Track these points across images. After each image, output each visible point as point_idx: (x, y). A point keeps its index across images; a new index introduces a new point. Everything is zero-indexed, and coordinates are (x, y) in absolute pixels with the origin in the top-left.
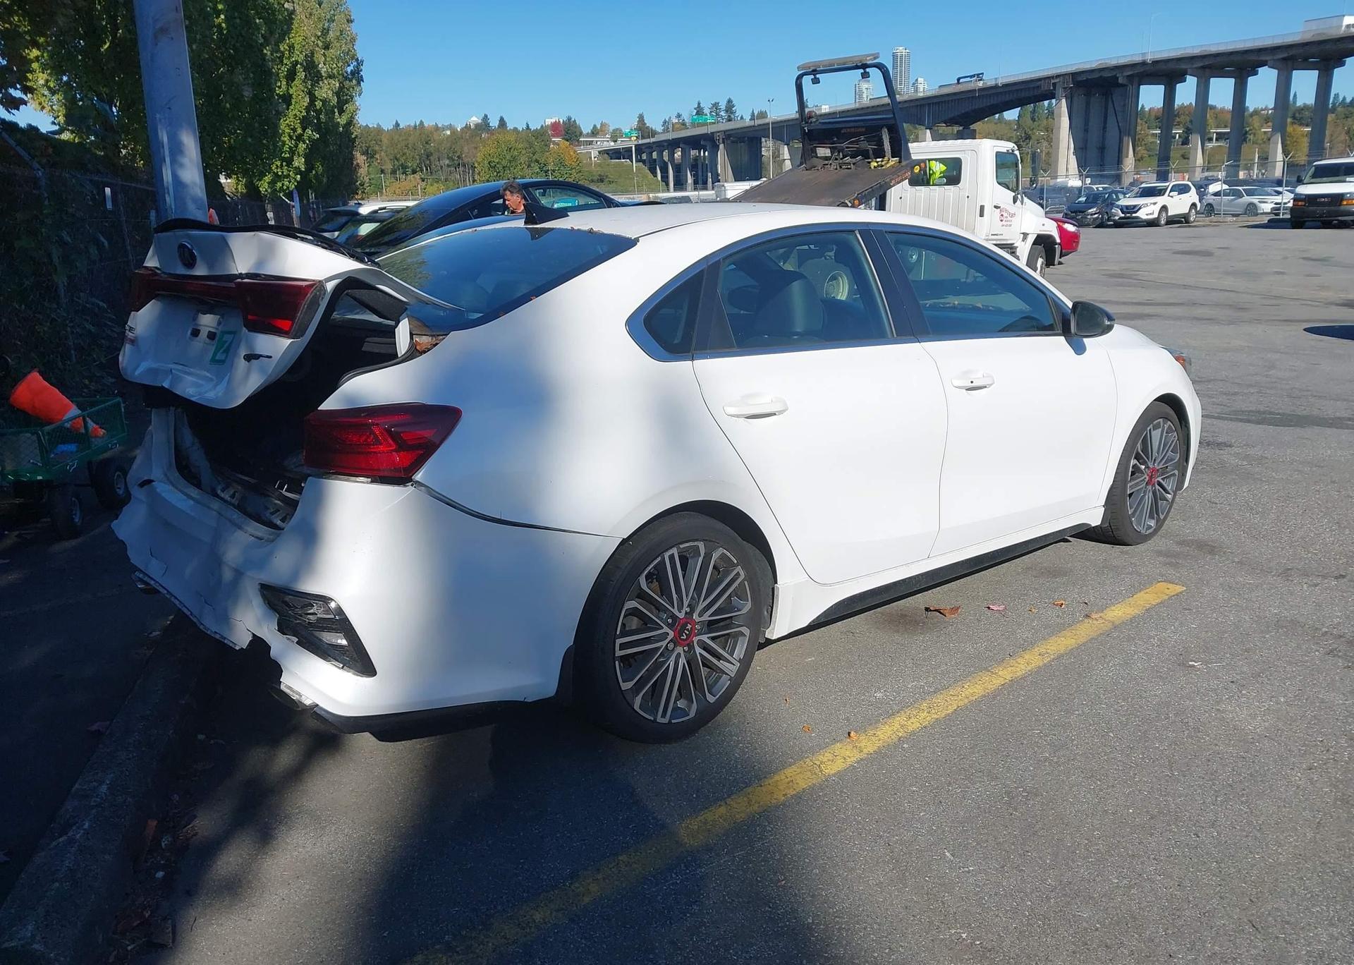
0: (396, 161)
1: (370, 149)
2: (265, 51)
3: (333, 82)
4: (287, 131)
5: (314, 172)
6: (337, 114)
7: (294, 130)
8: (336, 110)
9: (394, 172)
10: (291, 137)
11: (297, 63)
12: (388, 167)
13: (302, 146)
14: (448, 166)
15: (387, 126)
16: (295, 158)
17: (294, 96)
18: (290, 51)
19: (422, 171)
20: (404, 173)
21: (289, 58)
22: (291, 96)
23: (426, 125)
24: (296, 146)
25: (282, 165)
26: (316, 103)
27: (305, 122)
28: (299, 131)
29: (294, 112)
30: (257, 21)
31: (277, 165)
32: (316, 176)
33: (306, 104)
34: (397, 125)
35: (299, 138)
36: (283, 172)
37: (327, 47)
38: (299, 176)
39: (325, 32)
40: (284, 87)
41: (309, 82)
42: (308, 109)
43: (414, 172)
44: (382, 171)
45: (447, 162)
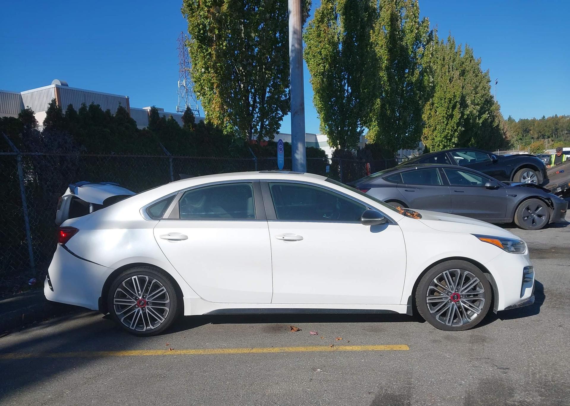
0: (540, 133)
1: (527, 129)
2: (419, 102)
3: (478, 107)
4: (450, 128)
5: (471, 142)
6: (477, 119)
7: (453, 128)
8: (477, 118)
9: (538, 138)
10: (452, 131)
11: (457, 102)
12: (536, 136)
13: (456, 134)
14: (567, 134)
15: (539, 118)
16: (453, 138)
17: (454, 115)
18: (454, 98)
19: (552, 136)
20: (544, 138)
21: (454, 101)
22: (453, 115)
23: (546, 118)
24: (454, 134)
25: (447, 142)
26: (465, 116)
27: (458, 124)
28: (456, 128)
29: (454, 121)
30: (417, 92)
31: (445, 142)
32: (471, 144)
33: (459, 117)
34: (544, 117)
35: (456, 130)
36: (447, 144)
37: (476, 93)
38: (454, 145)
39: (477, 87)
40: (450, 112)
41: (462, 109)
42: (460, 119)
43: (549, 137)
44: (533, 138)
45: (566, 132)
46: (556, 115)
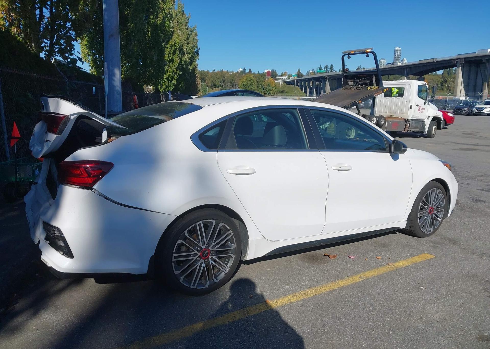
0: (212, 83)
1: (204, 78)
2: (163, 44)
3: (189, 55)
4: (171, 71)
5: (181, 85)
6: (189, 66)
7: (174, 71)
8: (189, 64)
9: (211, 87)
10: (172, 73)
11: (177, 48)
12: (210, 85)
13: (176, 76)
14: (230, 85)
15: (211, 71)
16: (173, 80)
17: (175, 59)
18: (175, 45)
19: (221, 87)
20: (215, 87)
21: (174, 47)
22: (174, 59)
23: (224, 71)
24: (174, 76)
25: (169, 82)
26: (182, 62)
27: (178, 68)
28: (175, 71)
29: (174, 65)
30: (161, 34)
31: (167, 82)
32: (181, 86)
33: (178, 62)
34: (214, 70)
35: (175, 73)
36: (169, 85)
37: (188, 44)
38: (174, 86)
39: (188, 38)
40: (172, 56)
41: (180, 55)
42: (179, 64)
43: (218, 87)
44: (208, 86)
45: (230, 84)
46: (222, 70)
